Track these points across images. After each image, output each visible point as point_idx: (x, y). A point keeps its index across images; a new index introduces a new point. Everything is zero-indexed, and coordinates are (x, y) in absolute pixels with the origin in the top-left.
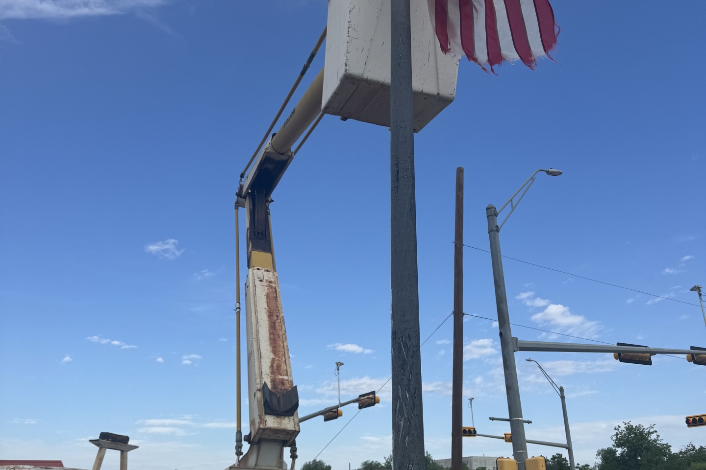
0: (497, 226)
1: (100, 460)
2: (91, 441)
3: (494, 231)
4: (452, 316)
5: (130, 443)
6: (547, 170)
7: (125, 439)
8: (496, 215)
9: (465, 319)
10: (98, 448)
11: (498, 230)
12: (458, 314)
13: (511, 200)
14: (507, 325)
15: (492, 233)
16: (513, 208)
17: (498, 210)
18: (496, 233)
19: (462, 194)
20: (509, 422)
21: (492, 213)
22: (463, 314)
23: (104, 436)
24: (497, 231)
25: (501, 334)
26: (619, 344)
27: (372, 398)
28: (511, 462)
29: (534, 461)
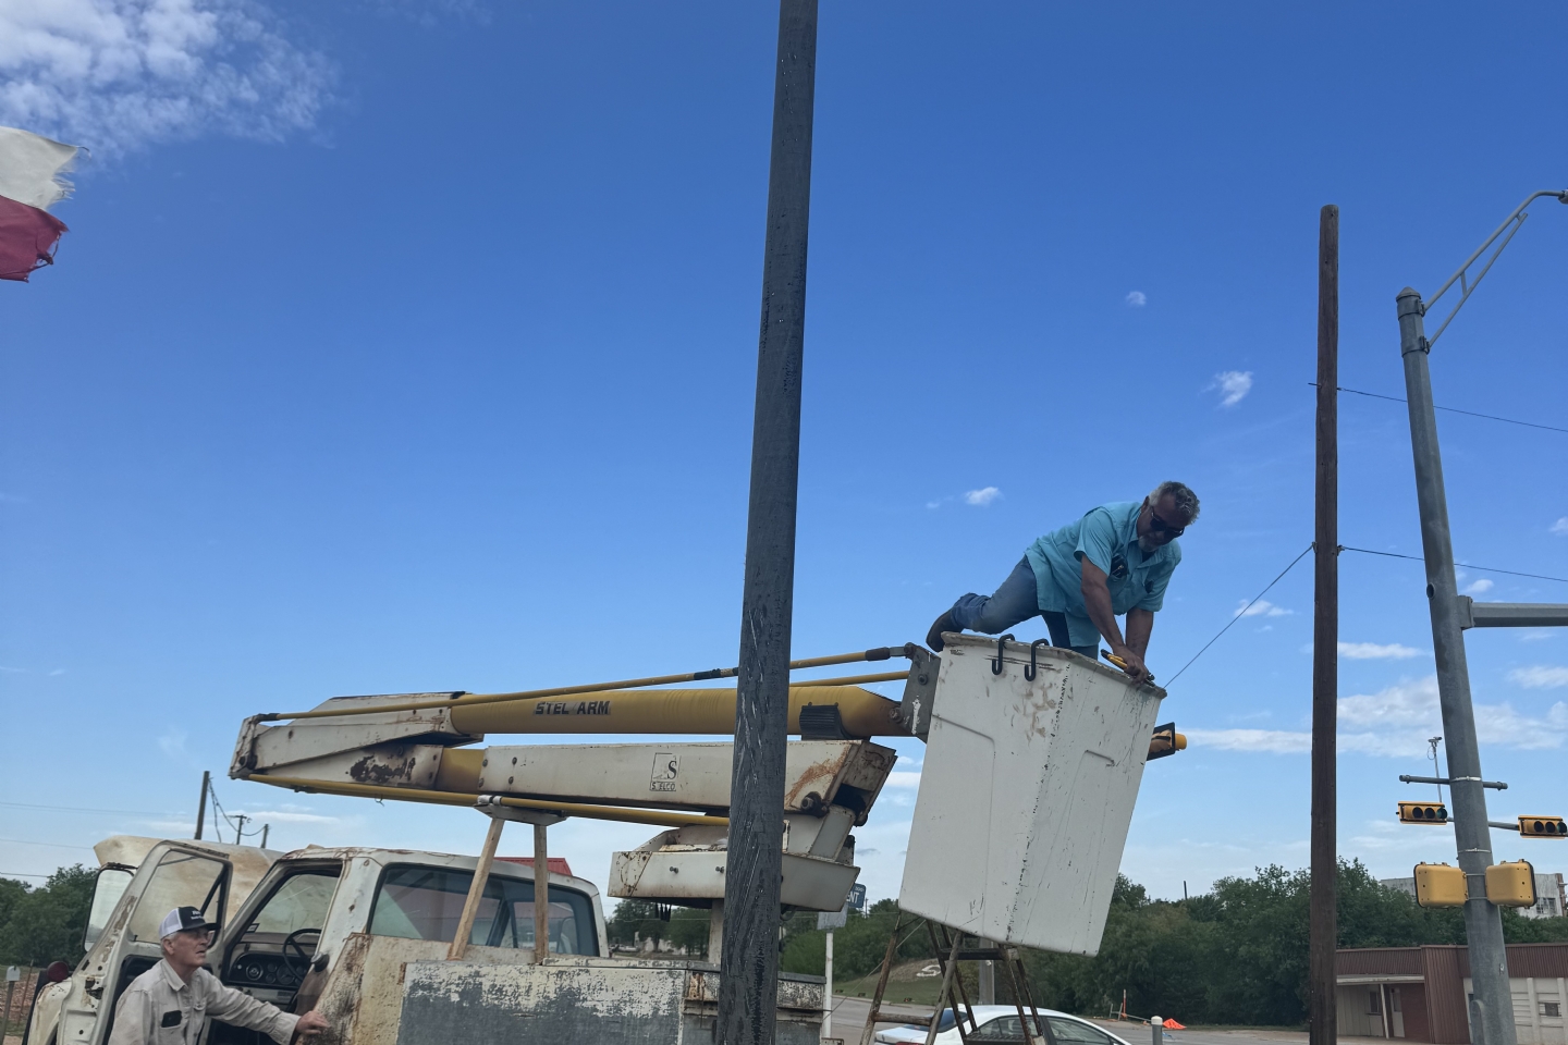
0: (1422, 339)
3: (1415, 350)
4: (1312, 555)
6: (1560, 192)
8: (1420, 311)
10: (491, 819)
11: (1425, 347)
12: (1326, 549)
13: (1462, 274)
14: (1445, 568)
15: (1410, 355)
16: (1467, 293)
17: (1425, 301)
18: (1421, 355)
19: (1335, 270)
20: (1447, 786)
21: (1410, 309)
22: (1340, 548)
24: (1423, 350)
25: (1430, 591)
27: (1167, 738)
28: (1452, 873)
29: (1507, 872)
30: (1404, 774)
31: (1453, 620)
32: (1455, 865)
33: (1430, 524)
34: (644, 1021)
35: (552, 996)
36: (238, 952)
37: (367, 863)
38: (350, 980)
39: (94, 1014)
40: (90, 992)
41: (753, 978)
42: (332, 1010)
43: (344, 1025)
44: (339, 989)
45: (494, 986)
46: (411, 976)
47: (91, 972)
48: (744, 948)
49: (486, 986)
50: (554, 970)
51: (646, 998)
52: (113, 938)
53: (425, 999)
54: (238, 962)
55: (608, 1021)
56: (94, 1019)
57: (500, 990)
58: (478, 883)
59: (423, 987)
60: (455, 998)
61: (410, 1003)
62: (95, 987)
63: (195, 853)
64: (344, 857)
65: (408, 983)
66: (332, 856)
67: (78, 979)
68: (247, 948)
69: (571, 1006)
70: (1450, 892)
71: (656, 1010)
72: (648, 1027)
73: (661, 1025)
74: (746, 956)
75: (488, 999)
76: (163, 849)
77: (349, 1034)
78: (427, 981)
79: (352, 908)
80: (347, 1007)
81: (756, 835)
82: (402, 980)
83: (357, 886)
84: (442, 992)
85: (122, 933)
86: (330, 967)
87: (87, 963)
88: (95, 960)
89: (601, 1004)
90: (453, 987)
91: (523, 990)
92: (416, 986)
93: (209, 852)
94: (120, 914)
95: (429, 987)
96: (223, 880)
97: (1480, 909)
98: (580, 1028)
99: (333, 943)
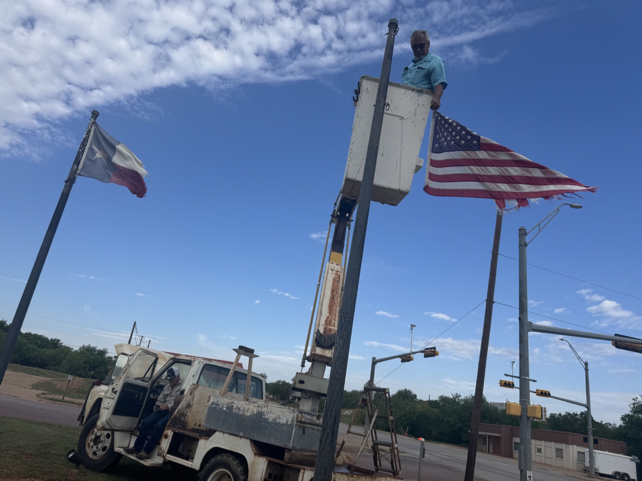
0: (525, 243)
1: (238, 359)
2: (234, 349)
3: (523, 245)
4: (485, 303)
5: (254, 353)
6: (570, 204)
7: (252, 351)
8: (526, 234)
9: (494, 306)
11: (526, 245)
12: (490, 302)
13: (539, 225)
14: (525, 313)
15: (521, 247)
16: (540, 231)
17: (527, 231)
18: (525, 247)
20: (519, 379)
21: (523, 233)
22: (494, 302)
23: (241, 348)
25: (520, 319)
26: (616, 335)
28: (517, 406)
29: (534, 408)
30: (506, 373)
31: (526, 328)
32: (518, 403)
33: (522, 298)
34: (283, 425)
35: (255, 413)
36: (156, 384)
37: (199, 363)
38: (191, 398)
39: (113, 399)
40: (113, 392)
42: (184, 406)
43: (187, 412)
44: (187, 400)
45: (237, 407)
46: (212, 400)
47: (114, 385)
49: (235, 407)
50: (257, 405)
51: (284, 418)
52: (122, 376)
53: (216, 408)
54: (155, 387)
55: (272, 423)
57: (239, 409)
58: (231, 373)
59: (215, 404)
60: (225, 409)
61: (210, 408)
62: (115, 390)
63: (148, 353)
64: (192, 360)
65: (210, 402)
66: (189, 359)
67: (111, 387)
68: (158, 383)
69: (261, 416)
70: (516, 412)
71: (287, 422)
72: (284, 427)
73: (288, 427)
75: (235, 411)
76: (140, 351)
77: (188, 414)
78: (217, 403)
79: (193, 376)
80: (189, 406)
82: (209, 401)
83: (196, 369)
84: (221, 406)
85: (125, 375)
86: (185, 393)
87: (113, 383)
88: (115, 382)
89: (271, 417)
90: (225, 406)
91: (246, 410)
92: (213, 403)
93: (152, 353)
94: (125, 369)
95: (217, 404)
96: (155, 363)
97: (525, 418)
98: (263, 424)
99: (186, 386)
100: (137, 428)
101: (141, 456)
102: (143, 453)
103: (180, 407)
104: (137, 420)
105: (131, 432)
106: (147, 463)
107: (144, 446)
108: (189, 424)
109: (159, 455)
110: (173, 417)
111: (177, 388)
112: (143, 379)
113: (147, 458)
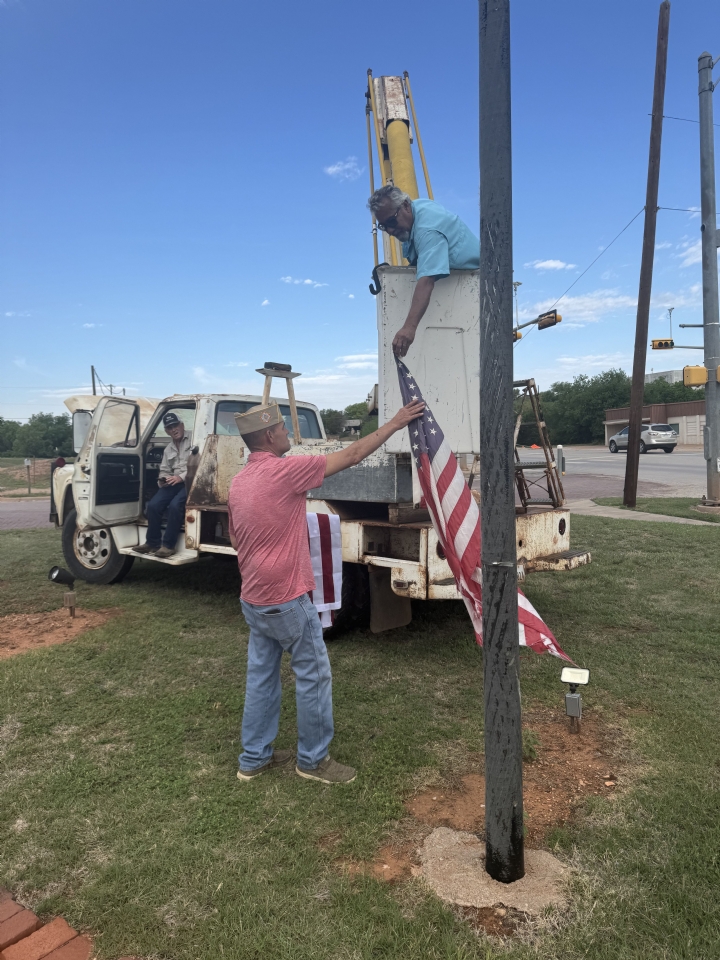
0: (711, 83)
1: (268, 387)
2: (257, 370)
3: (706, 89)
4: (644, 213)
5: (292, 371)
7: (288, 368)
8: (711, 66)
10: (264, 377)
11: (712, 88)
12: (651, 209)
14: (712, 215)
15: (703, 94)
17: (714, 59)
18: (710, 93)
19: (666, 43)
21: (705, 64)
22: (658, 208)
23: (268, 365)
24: (710, 90)
25: (703, 228)
27: (552, 317)
28: (701, 370)
30: (682, 323)
31: (713, 243)
32: (702, 366)
33: (706, 191)
34: (376, 469)
36: (149, 448)
37: (208, 402)
38: (212, 457)
39: (89, 482)
40: (84, 472)
41: (503, 449)
42: (205, 471)
43: (212, 479)
44: (207, 461)
47: (82, 462)
48: (497, 433)
52: (90, 446)
54: (150, 452)
55: (356, 470)
56: (88, 485)
62: (86, 469)
63: (120, 401)
64: (195, 399)
66: (189, 399)
67: (78, 465)
68: (153, 446)
70: (699, 377)
71: (381, 464)
72: (379, 472)
73: (384, 470)
74: (499, 436)
76: (105, 401)
77: (215, 481)
79: (205, 424)
80: (212, 469)
81: (500, 368)
82: (242, 456)
83: (205, 413)
85: (94, 443)
86: (200, 451)
87: (80, 458)
88: (83, 457)
93: (127, 400)
94: (90, 434)
96: (136, 414)
97: (713, 386)
99: (199, 440)
100: (143, 515)
101: (162, 553)
102: (163, 549)
103: (198, 473)
104: (138, 505)
105: (136, 523)
106: (175, 560)
107: (162, 539)
108: (221, 495)
109: (189, 547)
110: (192, 489)
111: (185, 446)
112: (126, 444)
113: (173, 554)
